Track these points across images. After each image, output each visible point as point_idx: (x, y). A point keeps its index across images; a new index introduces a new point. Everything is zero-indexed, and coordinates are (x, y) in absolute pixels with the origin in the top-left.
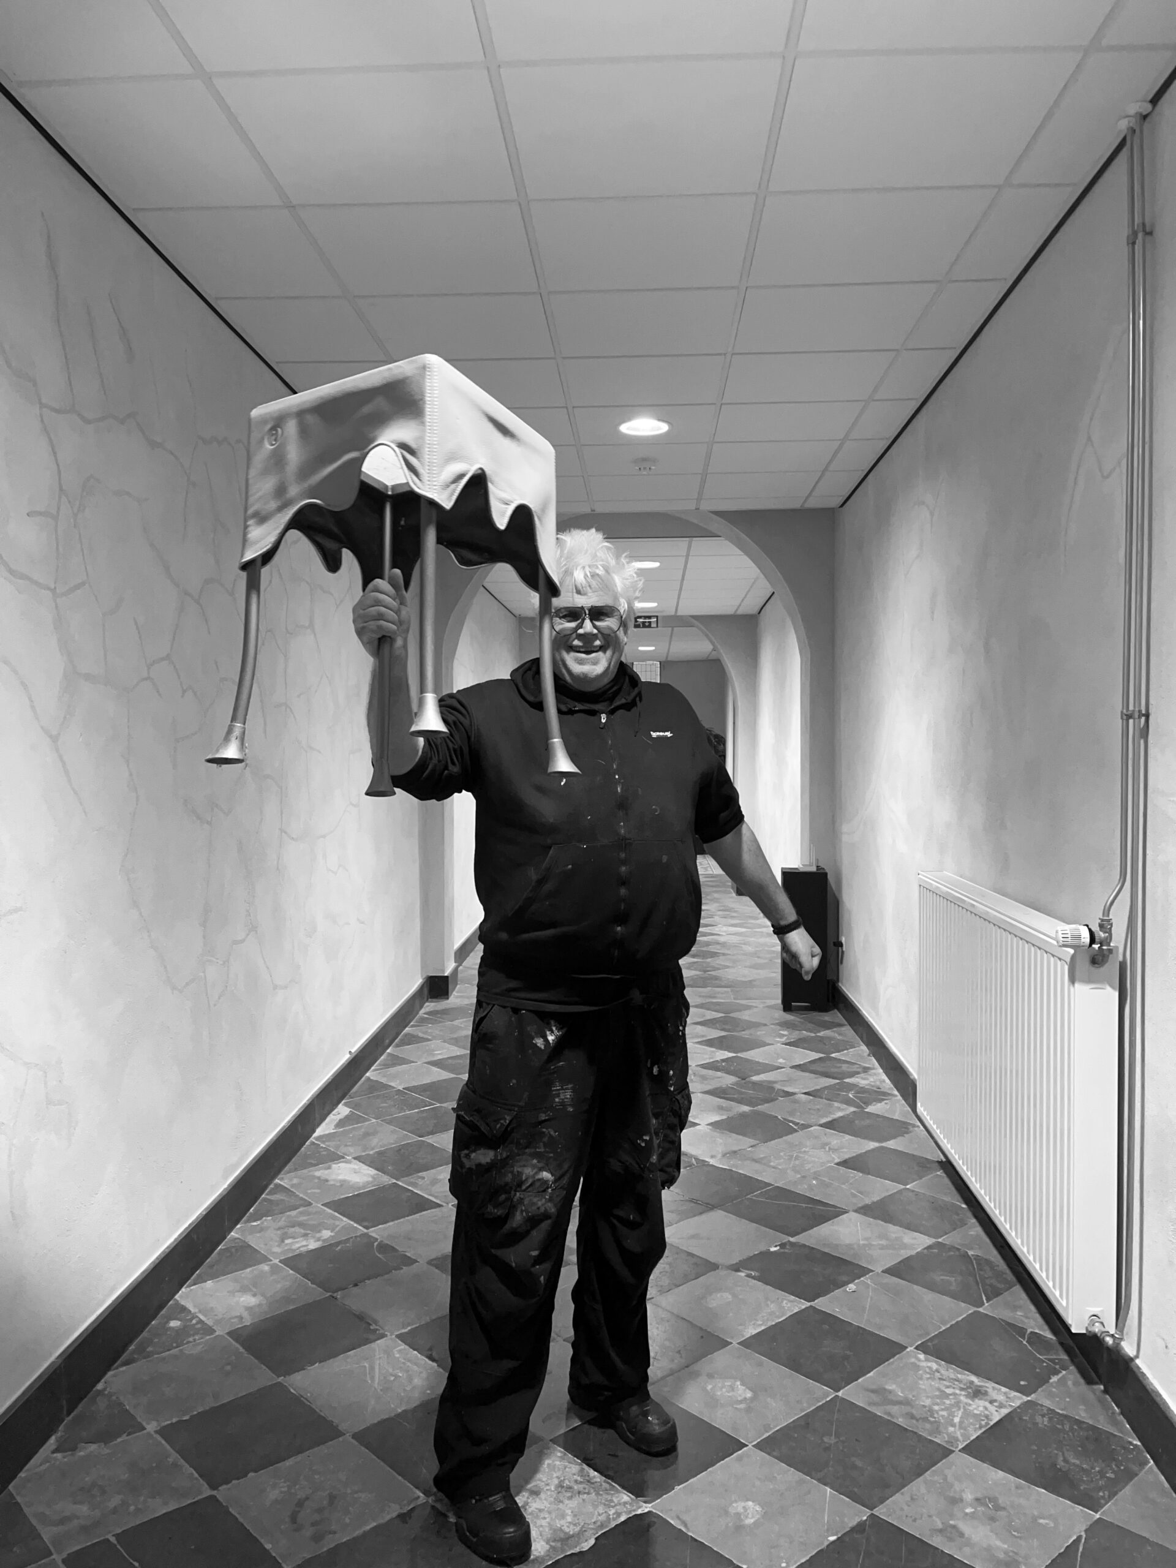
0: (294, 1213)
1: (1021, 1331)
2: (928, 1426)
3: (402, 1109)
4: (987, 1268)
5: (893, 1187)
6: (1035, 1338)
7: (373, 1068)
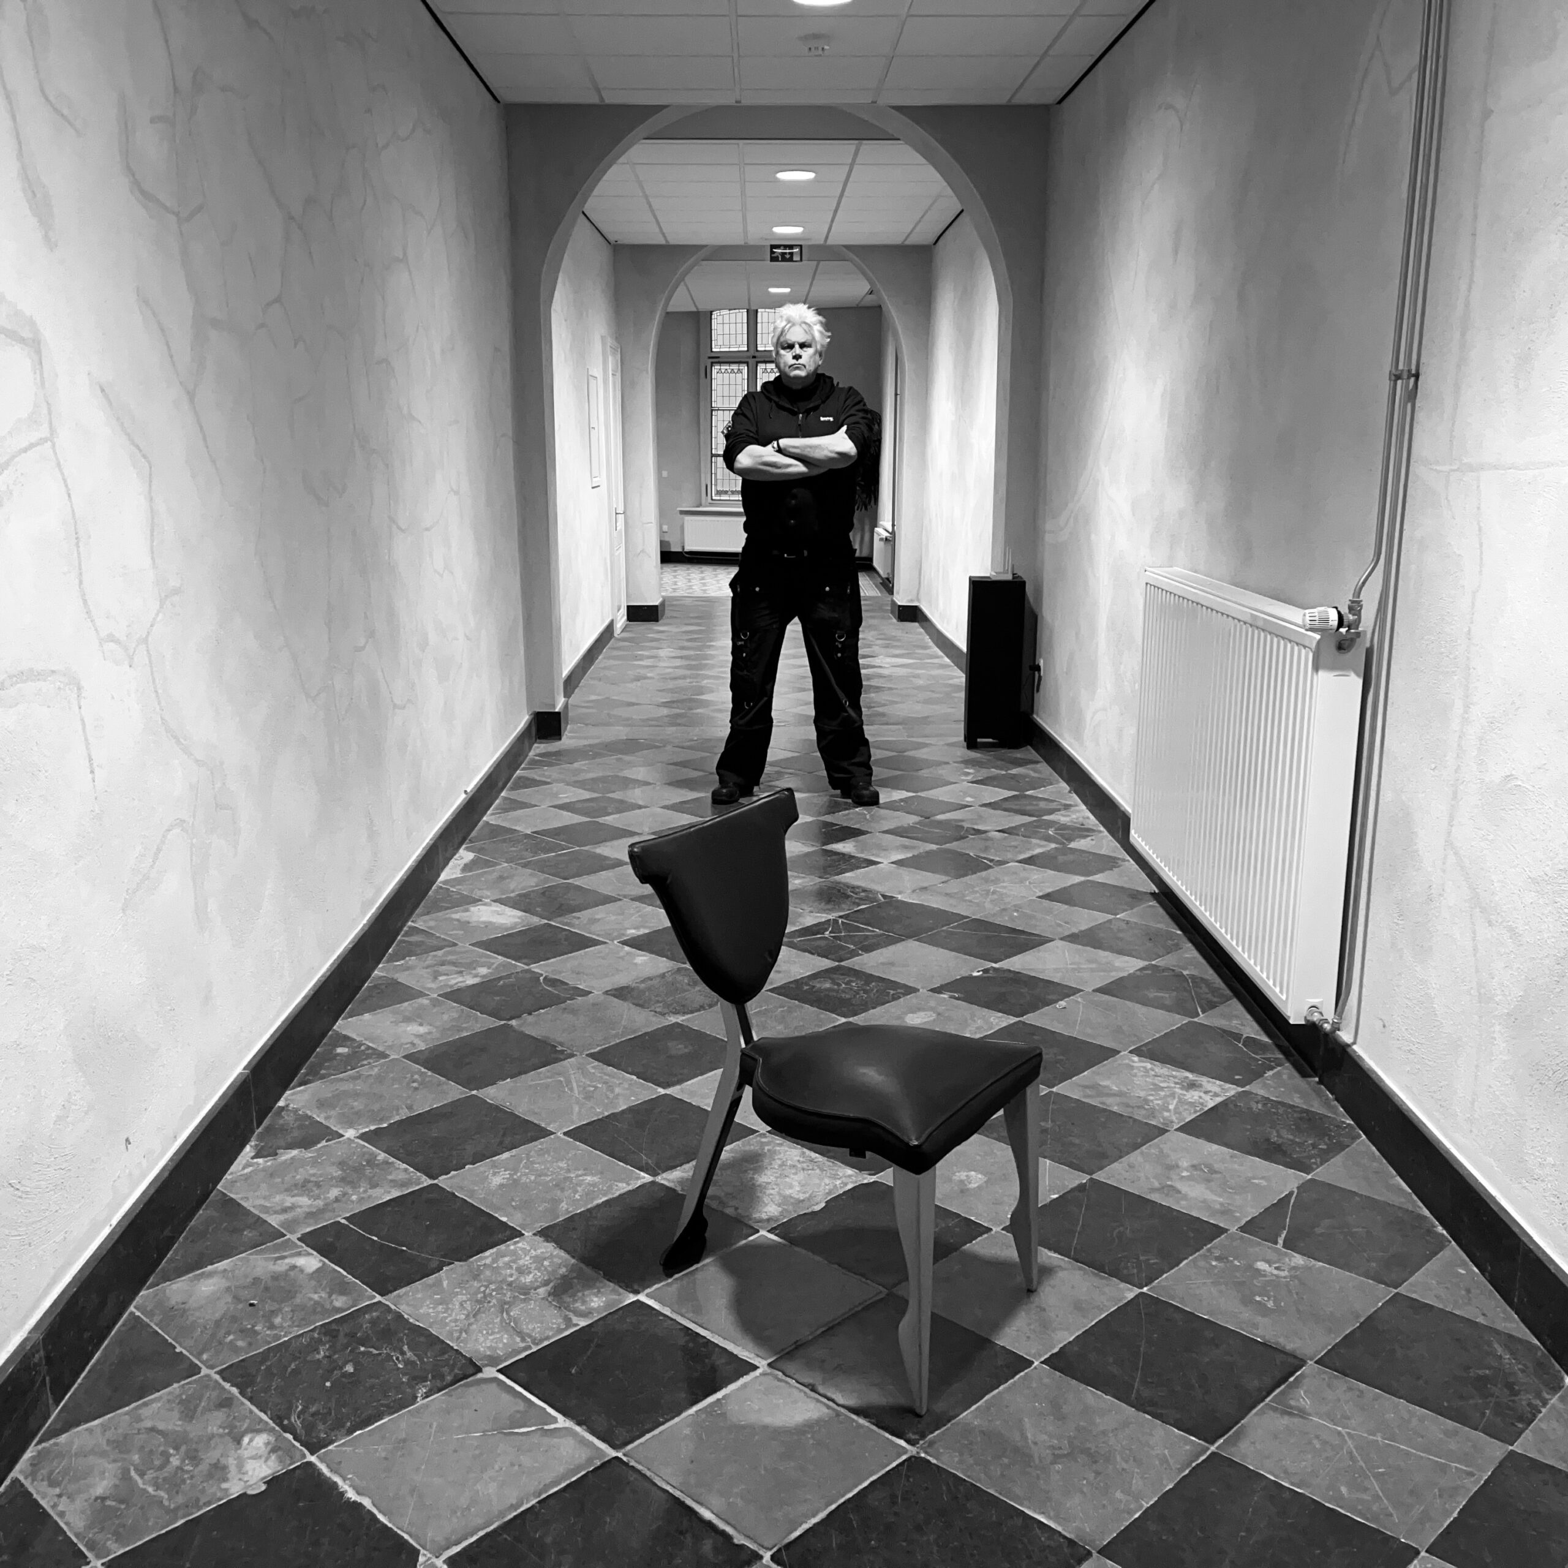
0: (440, 953)
1: (1237, 1037)
2: (1144, 1112)
3: (536, 853)
4: (1203, 985)
5: (1102, 917)
6: (1250, 1042)
7: (489, 812)
